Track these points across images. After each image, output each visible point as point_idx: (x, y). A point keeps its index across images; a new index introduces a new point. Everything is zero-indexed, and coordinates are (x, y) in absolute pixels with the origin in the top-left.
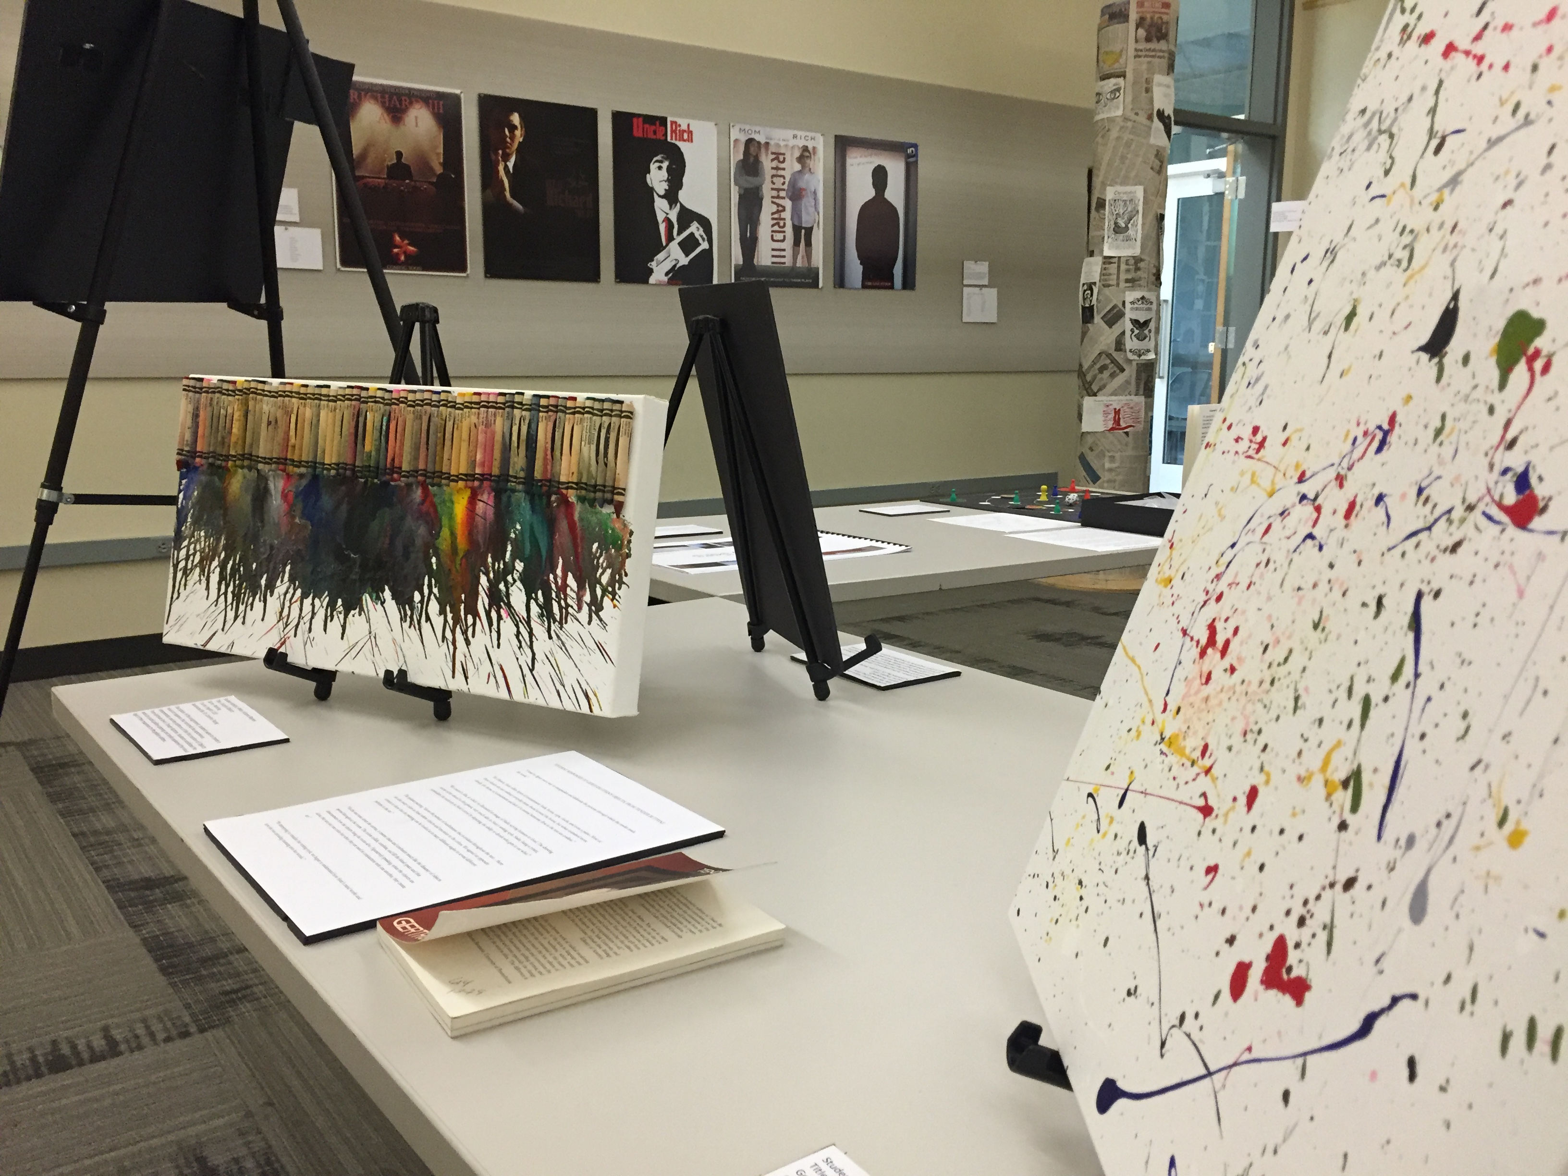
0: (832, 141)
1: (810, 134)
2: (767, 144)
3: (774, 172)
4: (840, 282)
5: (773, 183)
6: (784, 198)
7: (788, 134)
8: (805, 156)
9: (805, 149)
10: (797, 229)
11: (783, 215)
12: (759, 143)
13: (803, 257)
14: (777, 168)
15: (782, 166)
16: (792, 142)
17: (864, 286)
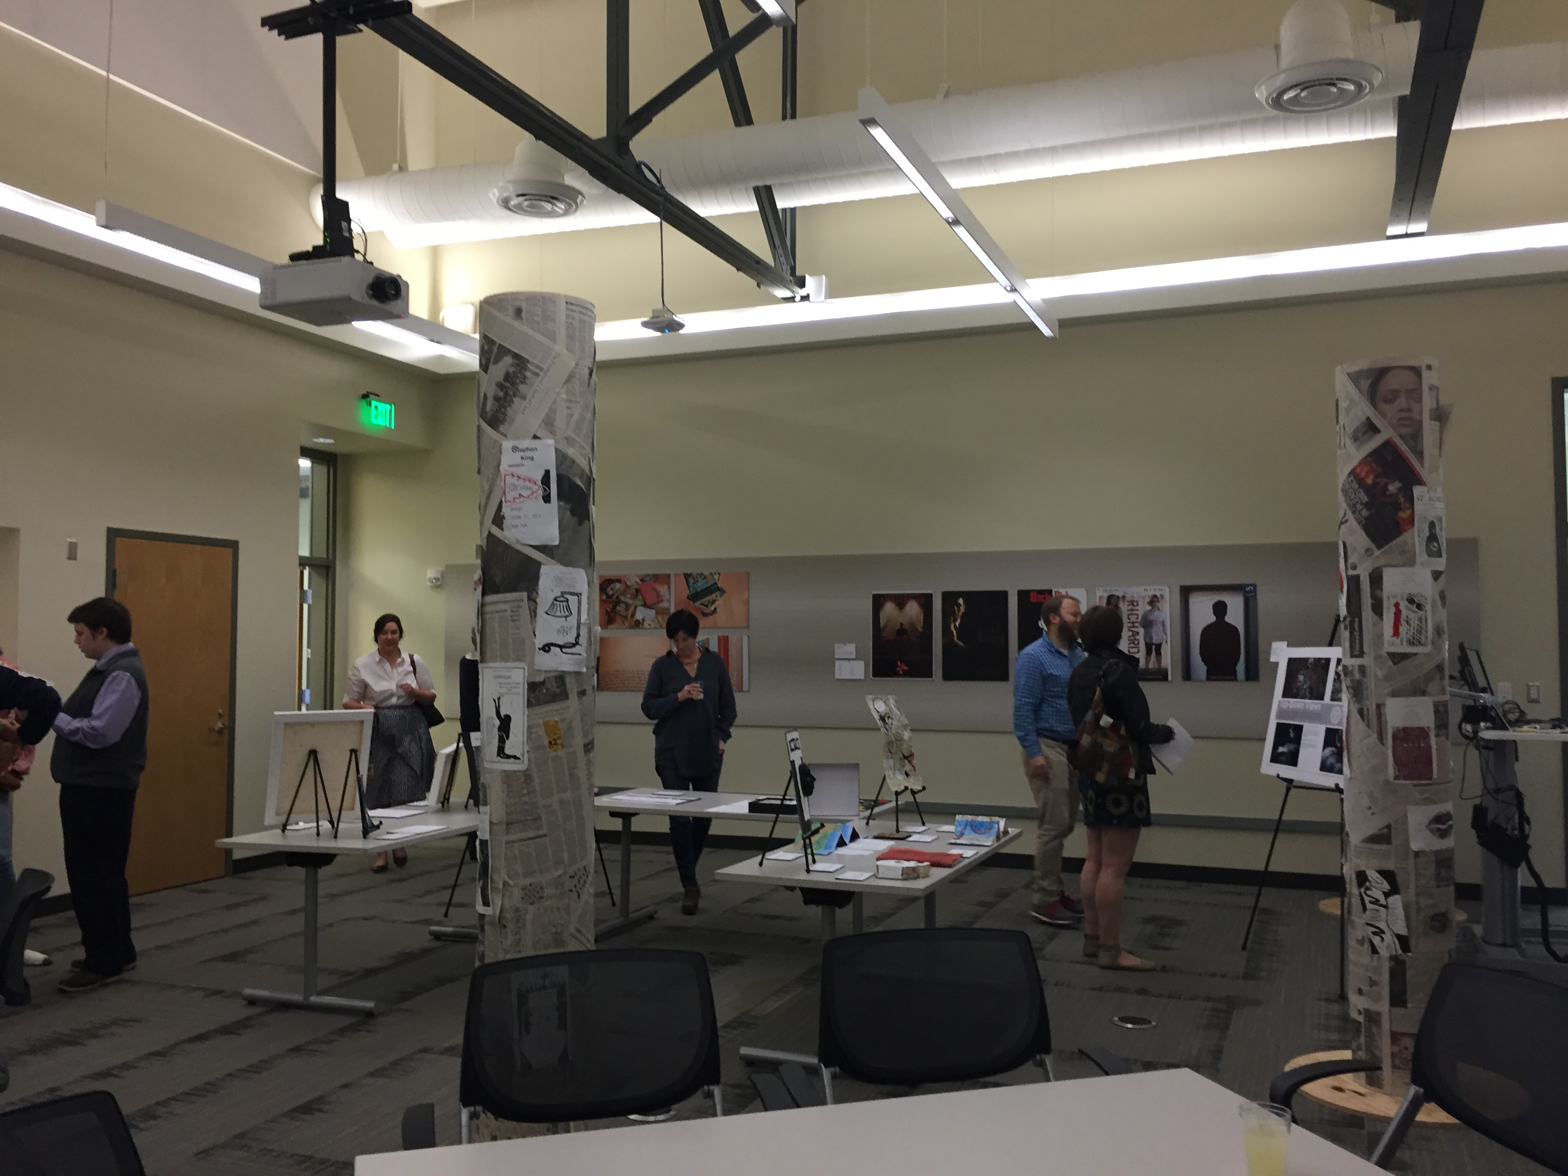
0: (1177, 591)
1: (1158, 587)
2: (1124, 597)
3: (1130, 612)
4: (1187, 675)
5: (1129, 619)
6: (1137, 627)
7: (1141, 589)
8: (1154, 601)
9: (1155, 596)
10: (1149, 646)
11: (1137, 637)
12: (1118, 597)
13: (1154, 662)
14: (1132, 610)
15: (1136, 608)
16: (1143, 593)
17: (1209, 678)
